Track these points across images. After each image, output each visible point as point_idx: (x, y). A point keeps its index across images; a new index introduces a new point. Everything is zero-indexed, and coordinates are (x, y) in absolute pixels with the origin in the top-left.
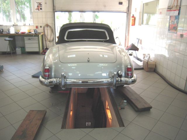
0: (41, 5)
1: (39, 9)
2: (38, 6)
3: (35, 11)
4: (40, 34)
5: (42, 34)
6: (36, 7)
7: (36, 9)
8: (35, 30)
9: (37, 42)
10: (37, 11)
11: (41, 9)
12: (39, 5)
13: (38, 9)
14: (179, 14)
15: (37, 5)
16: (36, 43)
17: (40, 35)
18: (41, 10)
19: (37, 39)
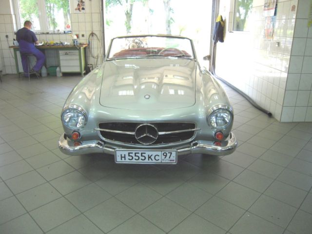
0: (84, 2)
1: (81, 9)
2: (79, 5)
3: (75, 12)
4: (82, 46)
5: (84, 46)
6: (76, 6)
7: (76, 9)
8: (75, 39)
9: (78, 57)
10: (78, 11)
11: (83, 9)
12: (80, 3)
13: (79, 9)
14: (275, 14)
15: (78, 3)
16: (76, 59)
17: (82, 48)
18: (82, 11)
19: (78, 54)
